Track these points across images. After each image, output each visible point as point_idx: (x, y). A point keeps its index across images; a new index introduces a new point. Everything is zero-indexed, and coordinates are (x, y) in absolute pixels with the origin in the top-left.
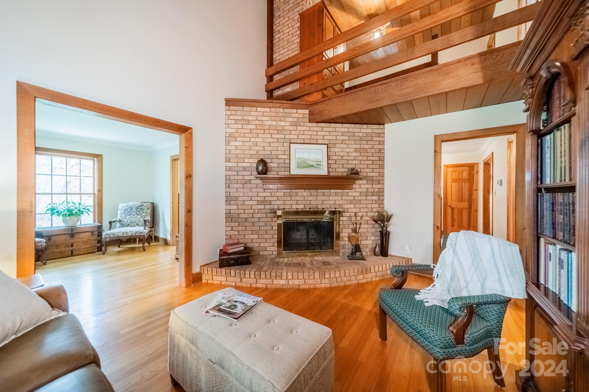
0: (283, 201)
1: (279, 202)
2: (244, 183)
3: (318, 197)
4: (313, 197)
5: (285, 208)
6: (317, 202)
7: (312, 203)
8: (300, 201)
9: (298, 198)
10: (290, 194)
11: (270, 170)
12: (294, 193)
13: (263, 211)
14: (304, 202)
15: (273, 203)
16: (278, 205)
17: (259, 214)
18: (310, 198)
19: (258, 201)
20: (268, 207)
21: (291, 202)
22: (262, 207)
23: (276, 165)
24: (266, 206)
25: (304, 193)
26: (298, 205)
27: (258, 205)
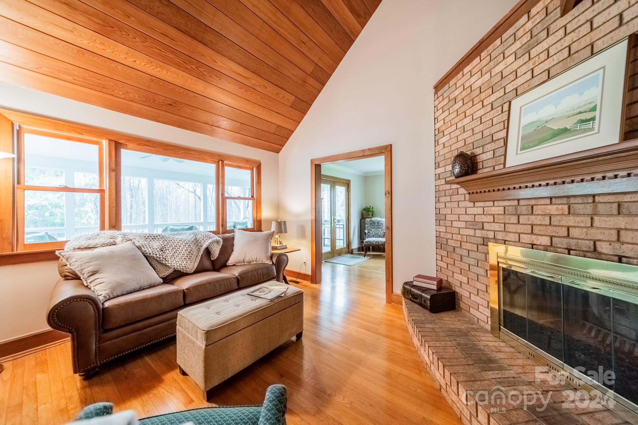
0: (503, 225)
1: (496, 227)
2: (451, 194)
3: (596, 218)
4: (579, 219)
5: (507, 239)
6: (595, 234)
7: (576, 236)
8: (540, 227)
9: (533, 219)
10: (516, 209)
11: (481, 167)
12: (524, 208)
13: (473, 240)
14: (550, 231)
15: (486, 226)
16: (494, 231)
17: (468, 244)
18: (571, 221)
19: (466, 222)
20: (479, 233)
21: (520, 228)
22: (471, 232)
23: (490, 155)
24: (477, 231)
25: (550, 207)
26: (534, 237)
27: (466, 228)
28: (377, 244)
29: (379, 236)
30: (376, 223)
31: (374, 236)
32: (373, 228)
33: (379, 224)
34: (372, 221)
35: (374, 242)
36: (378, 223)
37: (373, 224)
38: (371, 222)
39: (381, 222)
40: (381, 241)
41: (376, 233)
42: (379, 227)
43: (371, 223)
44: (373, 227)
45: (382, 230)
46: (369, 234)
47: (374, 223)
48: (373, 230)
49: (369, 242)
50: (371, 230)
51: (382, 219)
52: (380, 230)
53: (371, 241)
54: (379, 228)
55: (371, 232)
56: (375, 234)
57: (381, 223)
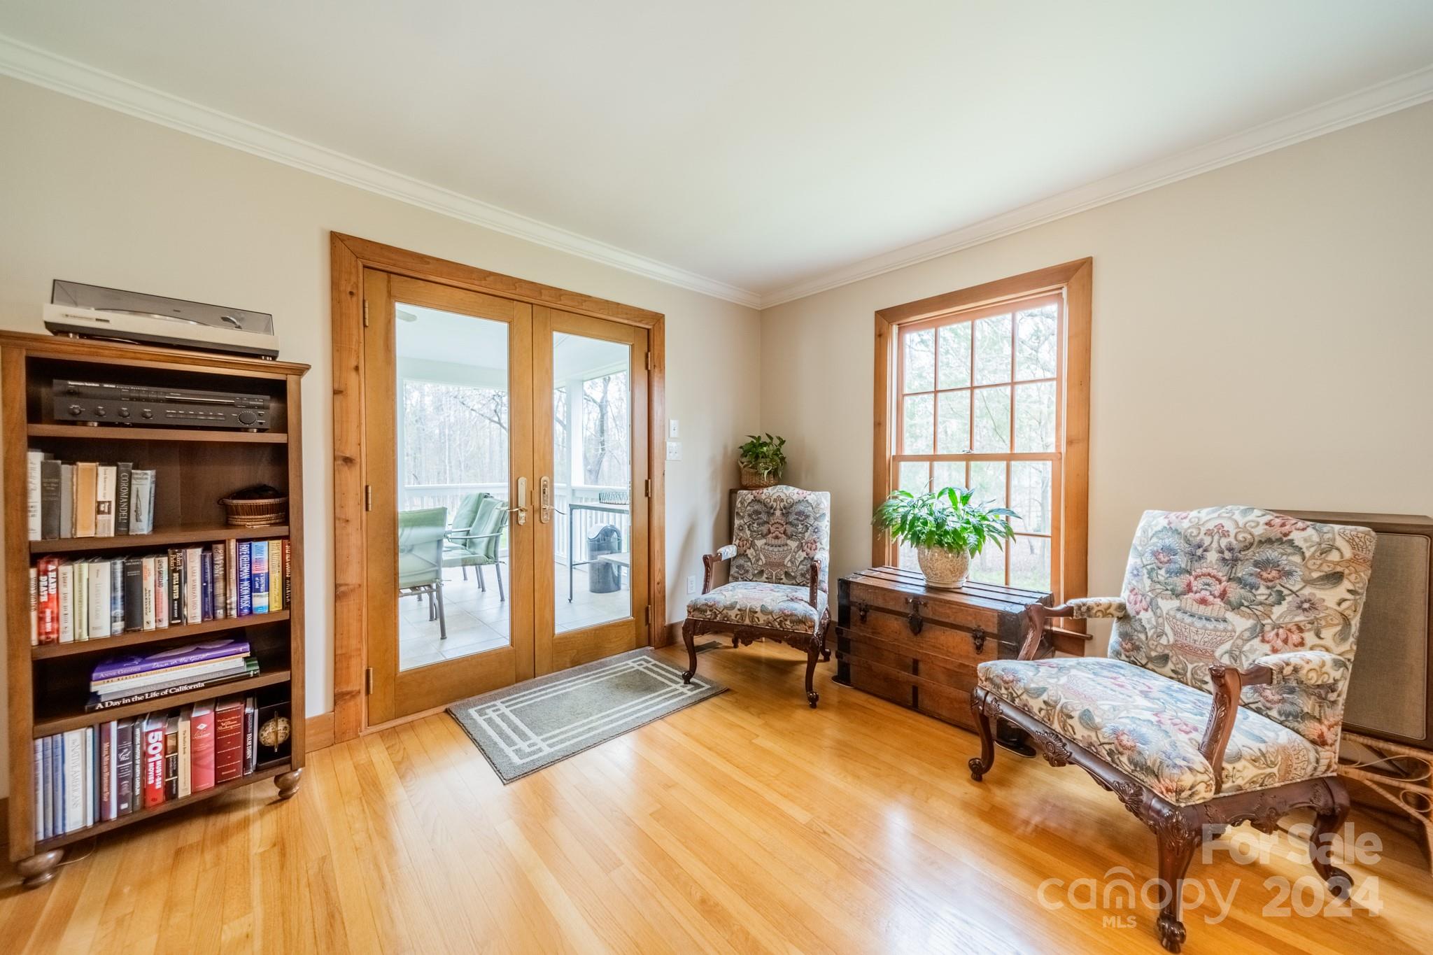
28: (747, 622)
29: (787, 574)
30: (778, 513)
31: (761, 572)
32: (764, 536)
33: (792, 518)
34: (759, 501)
35: (732, 614)
36: (786, 511)
37: (764, 517)
38: (757, 507)
39: (801, 508)
40: (764, 611)
41: (775, 558)
42: (790, 529)
43: (757, 512)
44: (764, 529)
45: (801, 547)
46: (741, 561)
47: (770, 511)
48: (760, 543)
49: (711, 607)
50: (752, 545)
51: (806, 493)
52: (793, 544)
53: (721, 605)
54: (790, 537)
55: (750, 552)
56: (770, 564)
57: (800, 513)
